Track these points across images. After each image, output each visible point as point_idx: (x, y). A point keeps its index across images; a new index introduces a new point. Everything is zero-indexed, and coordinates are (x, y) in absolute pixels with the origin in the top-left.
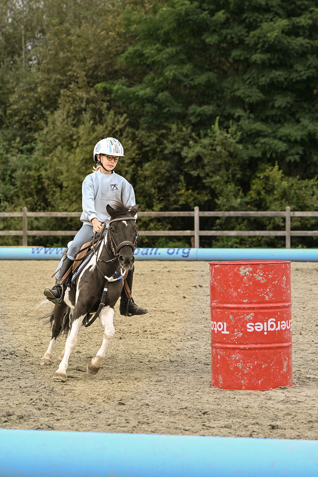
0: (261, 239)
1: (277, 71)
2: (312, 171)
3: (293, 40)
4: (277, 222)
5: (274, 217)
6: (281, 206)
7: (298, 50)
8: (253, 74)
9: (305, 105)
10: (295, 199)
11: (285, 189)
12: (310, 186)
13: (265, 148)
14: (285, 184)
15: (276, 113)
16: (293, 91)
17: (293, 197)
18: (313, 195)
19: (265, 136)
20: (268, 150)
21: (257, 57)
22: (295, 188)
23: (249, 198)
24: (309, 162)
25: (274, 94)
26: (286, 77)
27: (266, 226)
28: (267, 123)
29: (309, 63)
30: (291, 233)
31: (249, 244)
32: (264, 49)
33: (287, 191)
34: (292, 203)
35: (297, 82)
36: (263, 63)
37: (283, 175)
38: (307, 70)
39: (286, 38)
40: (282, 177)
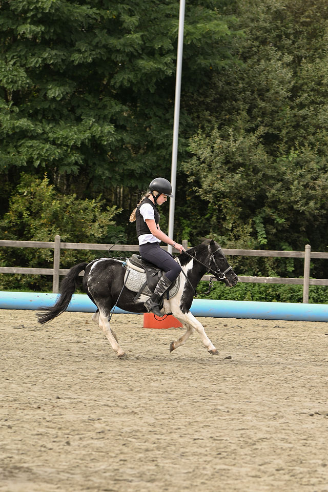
0: (21, 279)
1: (52, 49)
2: (95, 189)
3: (77, 8)
4: (43, 256)
5: (39, 249)
6: (49, 234)
7: (82, 22)
8: (20, 51)
9: (90, 98)
10: (69, 226)
11: (57, 210)
12: (90, 208)
13: (31, 154)
14: (56, 205)
15: (49, 106)
16: (73, 78)
17: (67, 223)
18: (94, 221)
19: (33, 138)
20: (36, 157)
21: (27, 29)
22: (70, 210)
23: (6, 221)
24: (90, 176)
25: (47, 81)
26: (64, 58)
27: (28, 261)
28: (37, 120)
29: (96, 40)
30: (61, 272)
31: (4, 285)
32: (35, 19)
33: (59, 215)
34: (65, 231)
35: (79, 64)
36: (35, 37)
37: (54, 192)
38: (93, 50)
39: (67, 6)
40: (54, 195)
